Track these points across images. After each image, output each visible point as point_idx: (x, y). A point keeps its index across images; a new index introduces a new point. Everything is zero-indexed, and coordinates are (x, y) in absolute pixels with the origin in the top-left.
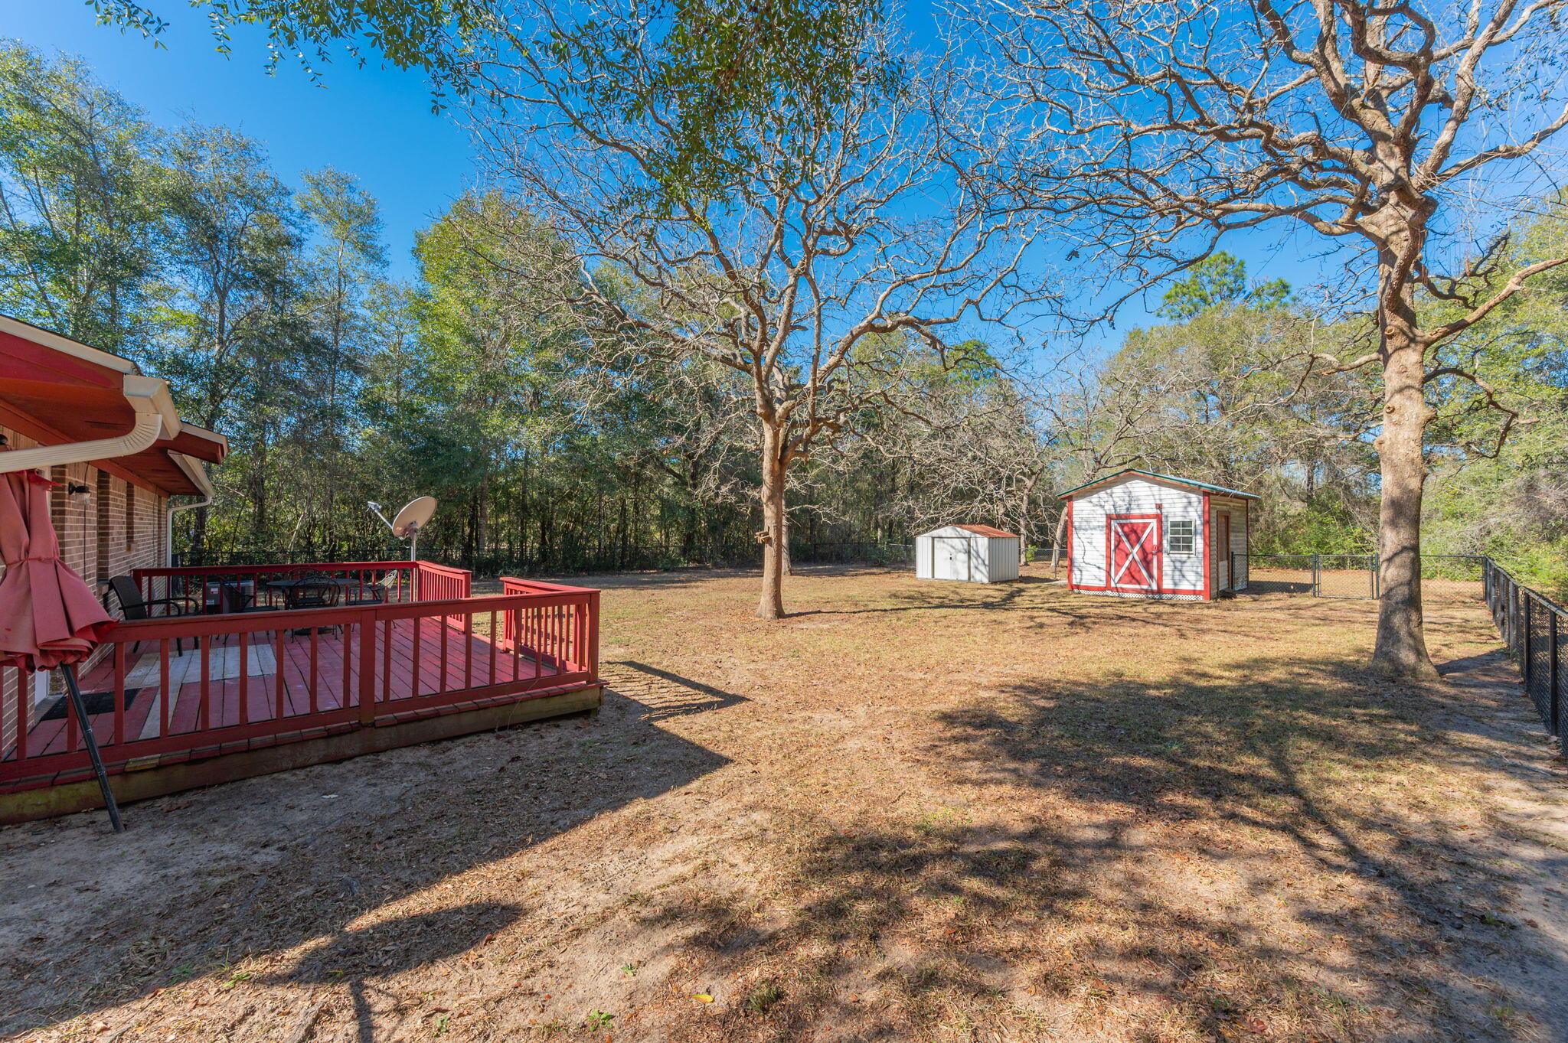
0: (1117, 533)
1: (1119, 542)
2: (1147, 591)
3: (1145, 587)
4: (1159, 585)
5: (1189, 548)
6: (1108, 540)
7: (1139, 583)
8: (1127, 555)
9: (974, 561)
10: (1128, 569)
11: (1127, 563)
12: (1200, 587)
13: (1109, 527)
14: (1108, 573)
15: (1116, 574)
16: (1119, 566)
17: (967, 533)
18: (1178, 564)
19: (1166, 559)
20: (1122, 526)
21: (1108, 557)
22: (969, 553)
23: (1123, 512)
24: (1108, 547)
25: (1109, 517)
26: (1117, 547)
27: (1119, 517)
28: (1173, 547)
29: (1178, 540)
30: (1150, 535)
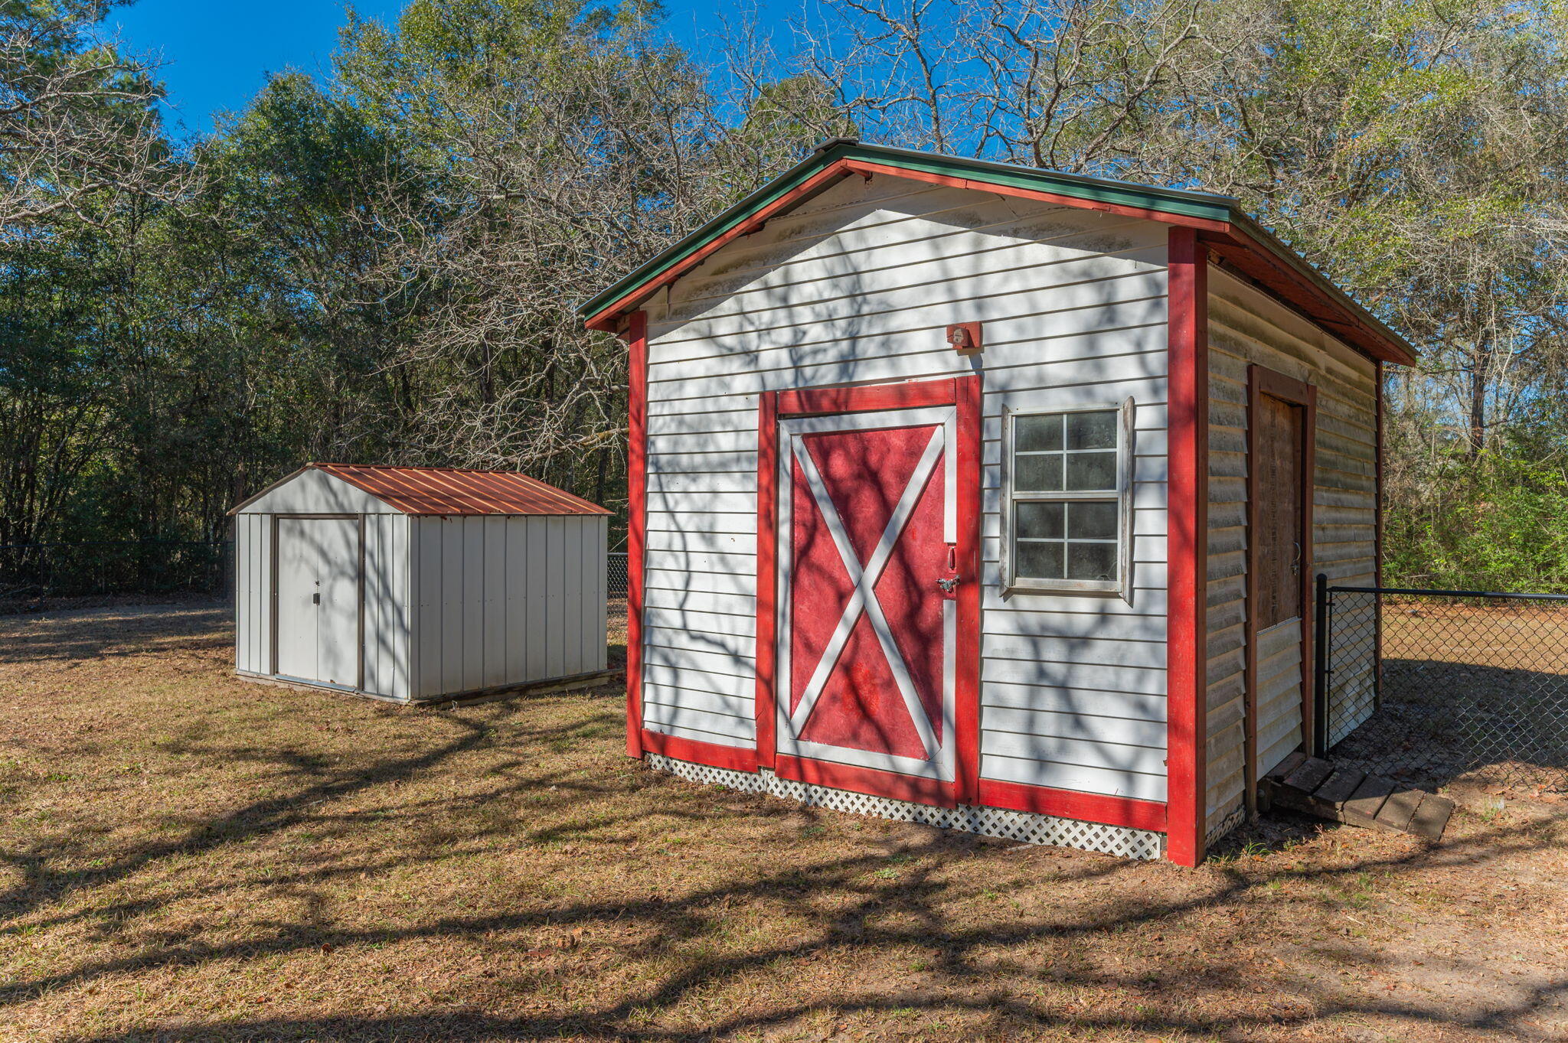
0: (800, 484)
1: (811, 530)
2: (916, 789)
3: (910, 765)
4: (966, 763)
5: (1101, 562)
6: (768, 520)
7: (888, 746)
8: (842, 598)
9: (373, 609)
10: (846, 666)
11: (840, 636)
12: (1151, 788)
13: (769, 452)
14: (767, 683)
15: (797, 692)
16: (809, 650)
17: (354, 497)
18: (1053, 652)
19: (996, 623)
20: (822, 447)
21: (765, 605)
22: (361, 576)
23: (828, 376)
24: (767, 557)
25: (773, 406)
26: (802, 554)
27: (812, 402)
28: (1028, 559)
29: (1050, 516)
30: (932, 490)
